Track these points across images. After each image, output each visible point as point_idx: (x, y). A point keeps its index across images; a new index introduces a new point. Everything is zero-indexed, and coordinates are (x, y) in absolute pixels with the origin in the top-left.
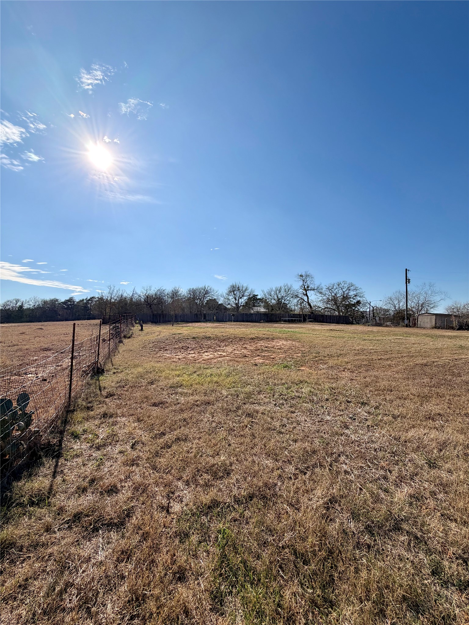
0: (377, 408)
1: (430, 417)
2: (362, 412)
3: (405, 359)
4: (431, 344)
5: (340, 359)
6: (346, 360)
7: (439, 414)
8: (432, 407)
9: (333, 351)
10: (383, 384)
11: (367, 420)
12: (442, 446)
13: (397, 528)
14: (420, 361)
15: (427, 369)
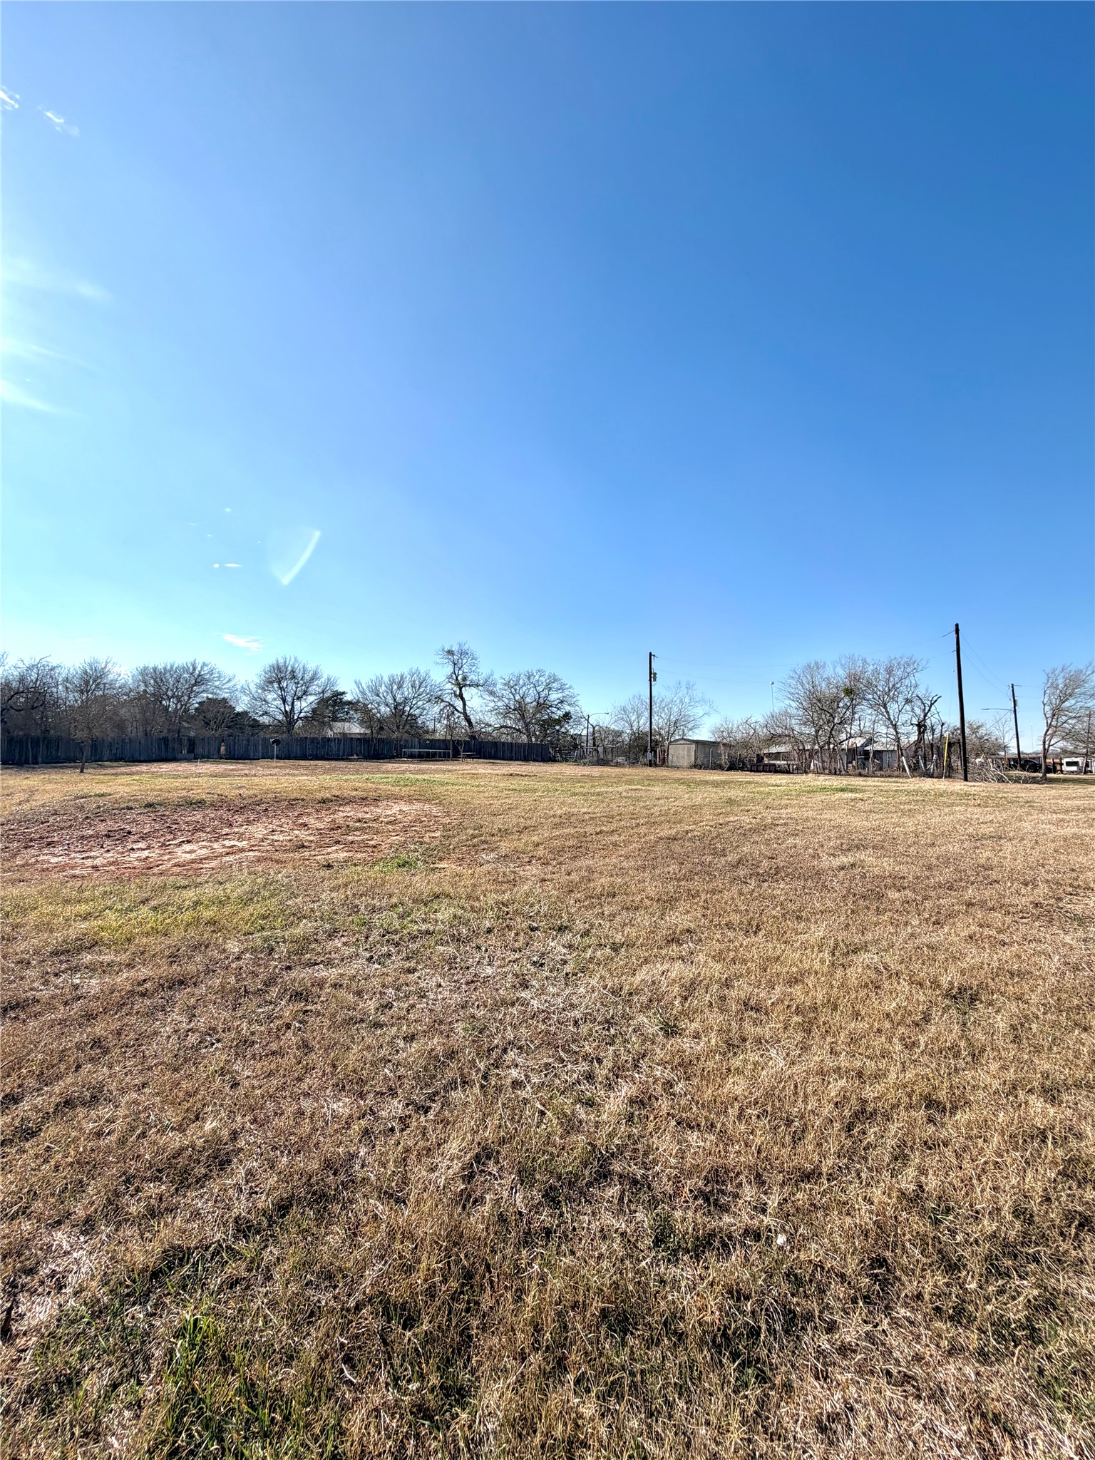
0: (586, 934)
1: (674, 940)
2: (557, 947)
3: (642, 830)
4: (686, 797)
5: (524, 838)
6: (535, 839)
7: (688, 931)
8: (679, 919)
9: (512, 820)
10: (601, 882)
11: (565, 962)
12: (689, 989)
13: (604, 1175)
14: (666, 832)
15: (676, 847)
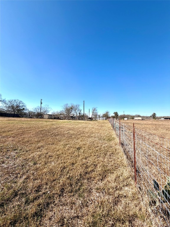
0: (21, 150)
1: (39, 148)
2: (13, 153)
3: (36, 130)
4: (45, 123)
5: (9, 133)
6: (12, 133)
7: (42, 146)
8: (40, 144)
10: (26, 140)
11: (15, 156)
13: (16, 195)
14: (41, 129)
15: (42, 132)
